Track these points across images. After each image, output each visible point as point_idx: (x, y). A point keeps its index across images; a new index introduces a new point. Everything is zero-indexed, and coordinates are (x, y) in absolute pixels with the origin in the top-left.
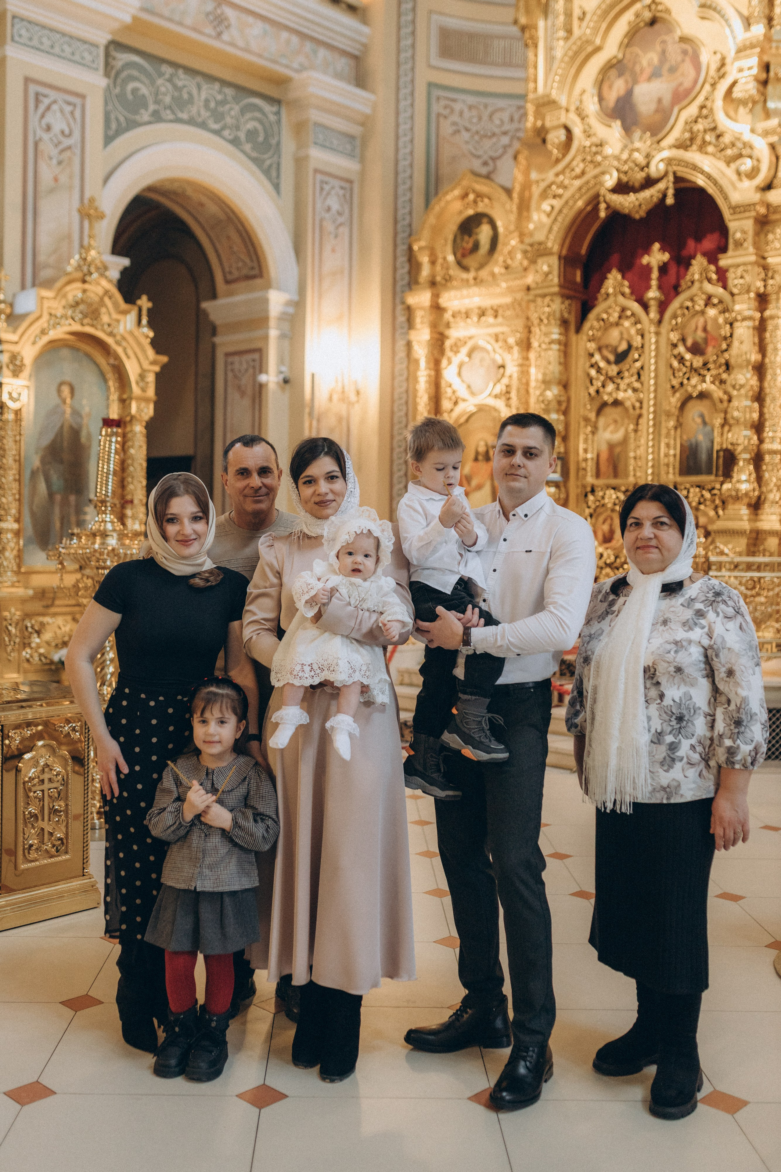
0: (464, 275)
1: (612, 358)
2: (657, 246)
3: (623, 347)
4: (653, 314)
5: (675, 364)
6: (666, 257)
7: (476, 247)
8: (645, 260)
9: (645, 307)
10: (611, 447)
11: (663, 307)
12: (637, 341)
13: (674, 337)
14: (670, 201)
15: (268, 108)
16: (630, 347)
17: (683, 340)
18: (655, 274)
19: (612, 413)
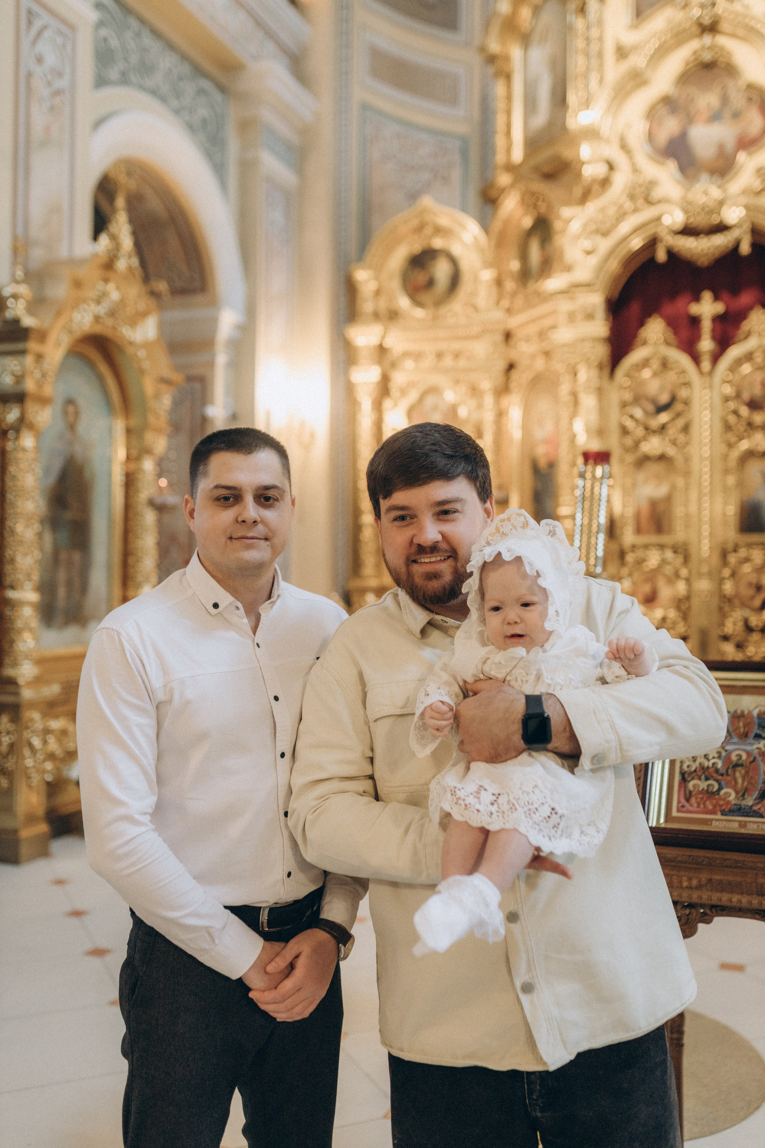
0: (419, 313)
1: (651, 408)
2: (707, 296)
3: (664, 398)
4: (706, 365)
5: (732, 419)
6: (719, 308)
7: (430, 283)
8: (695, 309)
9: (696, 358)
10: (654, 504)
11: (716, 358)
12: (683, 393)
13: (728, 390)
14: (745, 249)
15: (218, 97)
16: (673, 400)
17: (738, 395)
18: (707, 326)
19: (653, 468)
